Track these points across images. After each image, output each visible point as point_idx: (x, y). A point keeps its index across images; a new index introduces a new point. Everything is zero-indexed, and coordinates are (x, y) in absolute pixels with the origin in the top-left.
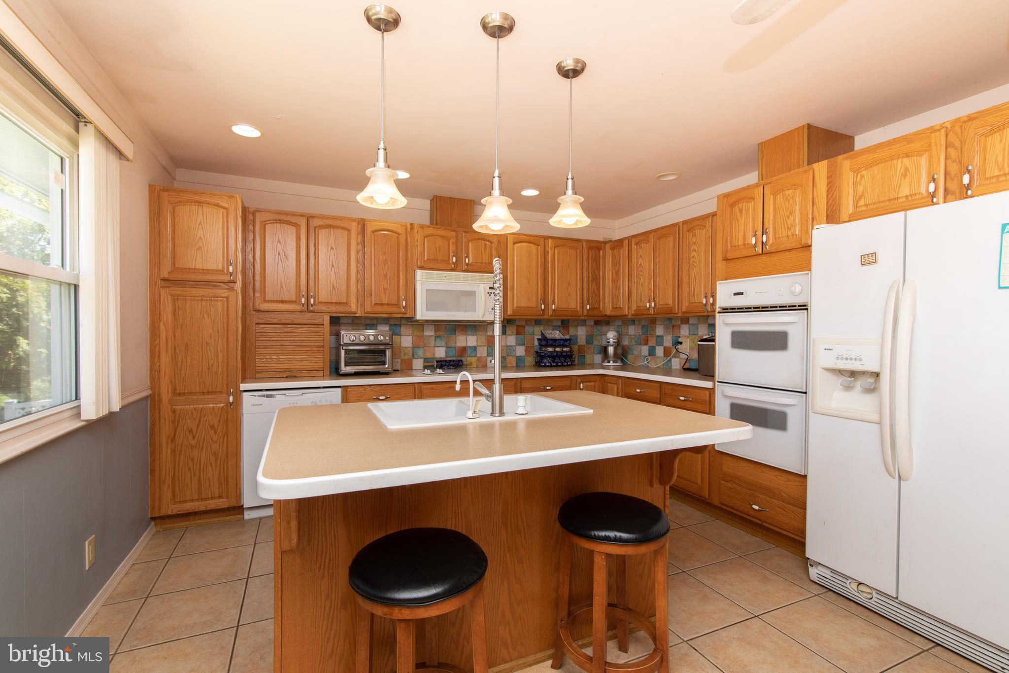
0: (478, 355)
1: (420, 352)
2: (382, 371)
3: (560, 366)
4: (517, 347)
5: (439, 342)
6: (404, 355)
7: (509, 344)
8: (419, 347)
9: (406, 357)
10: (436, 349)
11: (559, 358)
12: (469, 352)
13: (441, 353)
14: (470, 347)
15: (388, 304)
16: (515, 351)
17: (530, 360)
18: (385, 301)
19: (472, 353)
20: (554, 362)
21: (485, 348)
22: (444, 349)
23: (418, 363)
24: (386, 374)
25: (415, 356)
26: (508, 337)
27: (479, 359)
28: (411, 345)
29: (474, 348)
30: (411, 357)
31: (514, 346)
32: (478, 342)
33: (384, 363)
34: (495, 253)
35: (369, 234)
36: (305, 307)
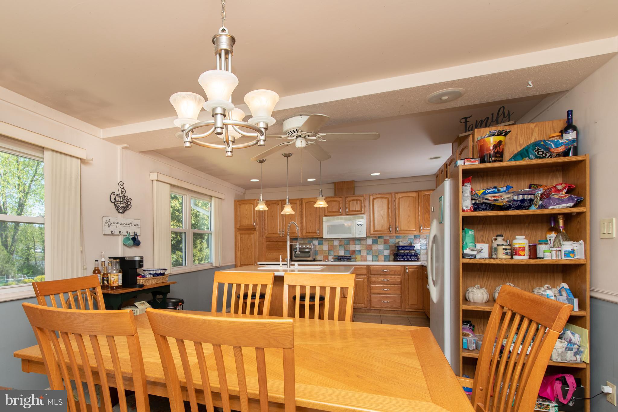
0: (362, 254)
1: (332, 252)
2: (308, 260)
3: (406, 261)
4: (385, 250)
5: (341, 248)
6: (325, 254)
7: (379, 249)
8: (331, 250)
9: (326, 255)
10: (340, 251)
11: (406, 257)
12: (357, 253)
13: (342, 253)
14: (357, 250)
15: (312, 232)
16: (383, 252)
17: (392, 257)
18: (310, 231)
19: (358, 253)
20: (402, 258)
21: (366, 251)
22: (344, 251)
23: (330, 257)
25: (330, 255)
26: (379, 245)
27: (362, 256)
28: (327, 249)
29: (360, 251)
30: (328, 254)
31: (383, 250)
32: (362, 248)
33: (310, 257)
34: (362, 205)
35: (304, 204)
36: (281, 235)
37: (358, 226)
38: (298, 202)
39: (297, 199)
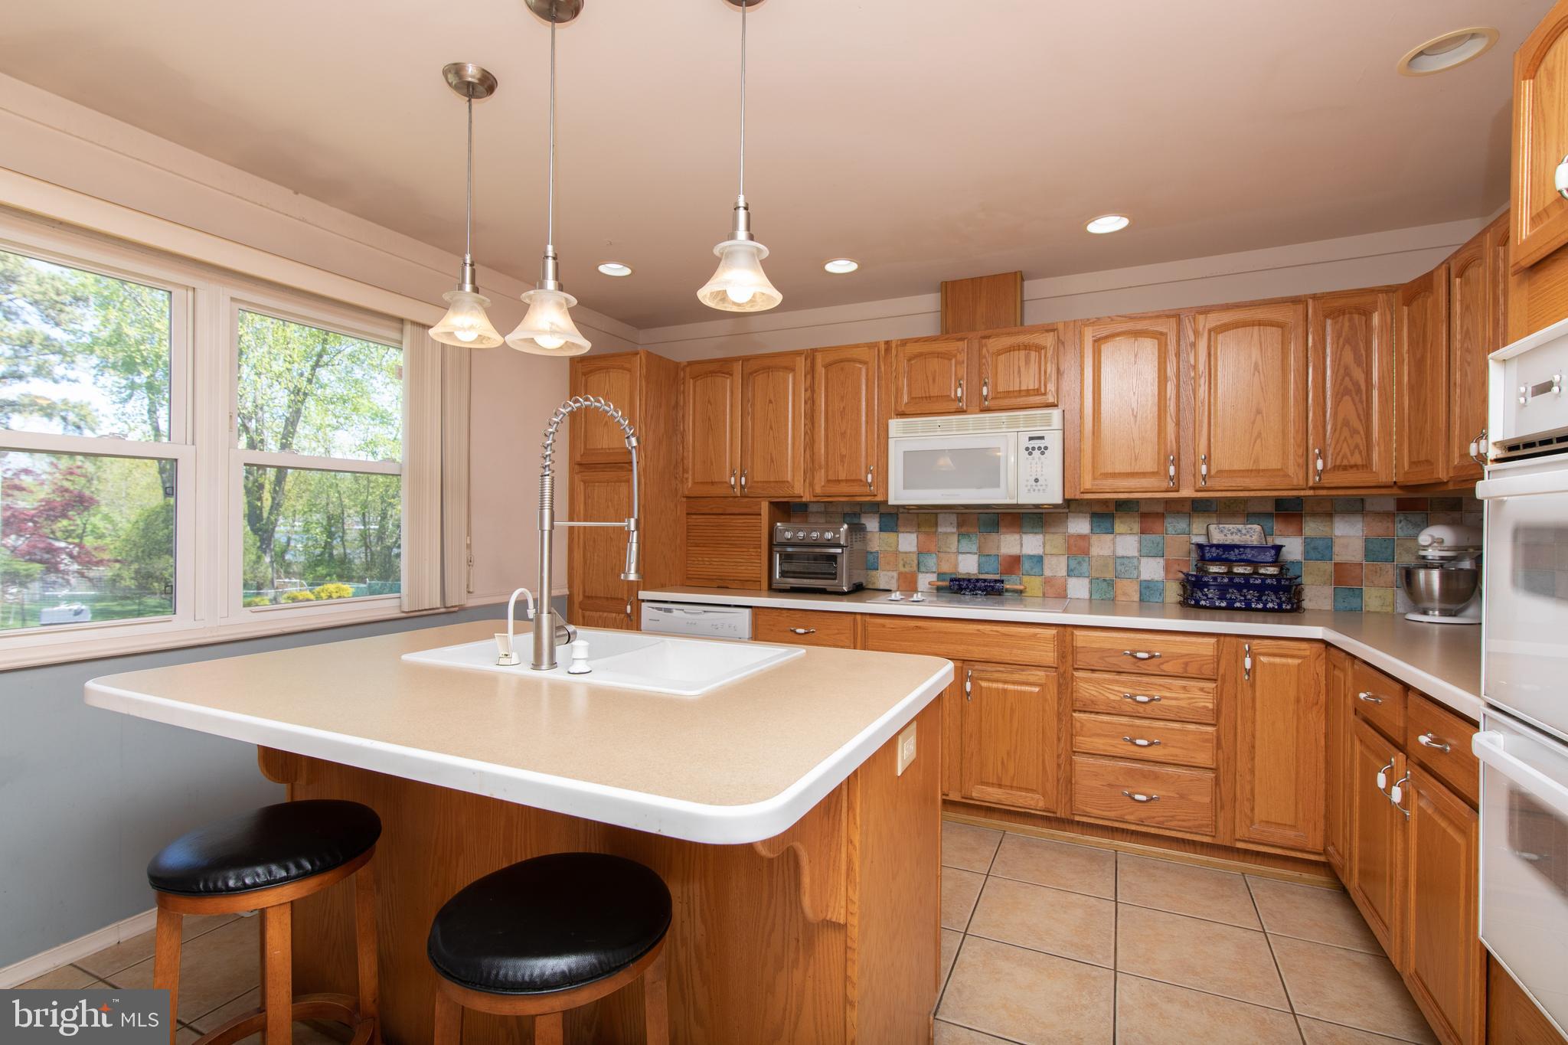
0: (1048, 573)
1: (931, 562)
2: (829, 589)
3: (1239, 609)
4: (1144, 560)
5: (966, 545)
6: (904, 566)
7: (1120, 552)
8: (929, 552)
9: (907, 569)
10: (961, 557)
11: (1240, 591)
12: (1026, 565)
13: (968, 565)
14: (1031, 557)
15: (847, 481)
16: (1137, 568)
17: (1173, 592)
18: (842, 476)
19: (1032, 569)
20: (1221, 598)
21: (1063, 560)
22: (976, 557)
23: (925, 581)
24: (839, 594)
25: (922, 569)
26: (1119, 539)
27: (1048, 581)
28: (914, 549)
29: (1039, 560)
30: (915, 568)
31: (1135, 557)
32: (1047, 547)
33: (833, 576)
34: (1051, 369)
35: (821, 371)
36: (737, 491)
37: (1030, 454)
38: (801, 364)
39: (798, 353)
